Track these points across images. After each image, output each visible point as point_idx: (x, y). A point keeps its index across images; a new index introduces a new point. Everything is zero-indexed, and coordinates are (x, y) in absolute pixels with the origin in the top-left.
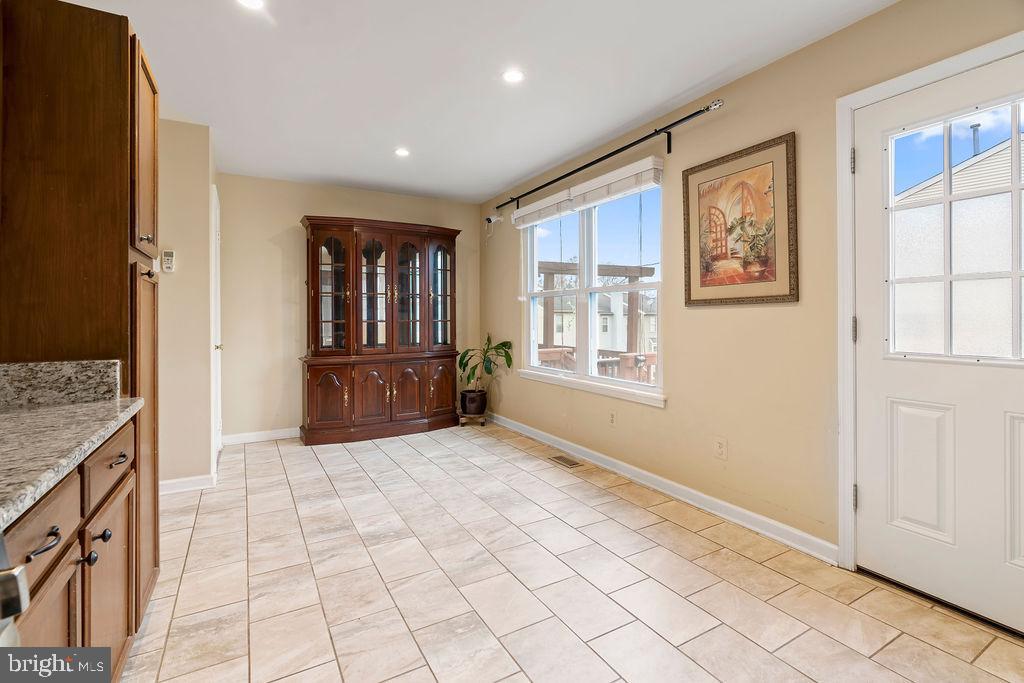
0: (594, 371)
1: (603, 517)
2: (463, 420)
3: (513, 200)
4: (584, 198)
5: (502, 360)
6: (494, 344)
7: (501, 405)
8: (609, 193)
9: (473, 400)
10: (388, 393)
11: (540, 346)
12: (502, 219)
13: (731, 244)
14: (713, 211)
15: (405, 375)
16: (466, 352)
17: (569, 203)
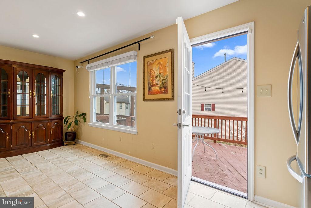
0: (115, 123)
1: (114, 174)
2: (65, 143)
3: (87, 60)
4: (112, 62)
5: (82, 120)
6: (79, 114)
7: (82, 136)
8: (120, 61)
9: (70, 136)
10: (30, 135)
11: (97, 114)
12: (83, 67)
13: (156, 82)
14: (152, 71)
15: (38, 127)
16: (67, 117)
17: (107, 64)
